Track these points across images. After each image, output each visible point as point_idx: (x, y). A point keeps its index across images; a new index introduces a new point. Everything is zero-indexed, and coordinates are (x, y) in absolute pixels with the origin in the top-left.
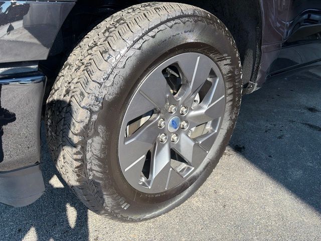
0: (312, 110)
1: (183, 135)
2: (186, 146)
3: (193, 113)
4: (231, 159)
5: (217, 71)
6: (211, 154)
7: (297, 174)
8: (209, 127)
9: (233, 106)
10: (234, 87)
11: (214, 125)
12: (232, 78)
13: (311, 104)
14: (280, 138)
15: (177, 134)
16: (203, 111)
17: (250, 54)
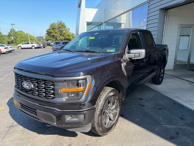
0: (141, 99)
1: (111, 114)
2: (112, 116)
3: (112, 108)
4: (121, 119)
5: (115, 98)
6: (117, 117)
7: (138, 120)
8: (115, 111)
9: (120, 105)
10: (119, 101)
11: (116, 110)
12: (118, 99)
13: (141, 97)
14: (133, 110)
15: (109, 114)
16: (114, 107)
17: (121, 92)
